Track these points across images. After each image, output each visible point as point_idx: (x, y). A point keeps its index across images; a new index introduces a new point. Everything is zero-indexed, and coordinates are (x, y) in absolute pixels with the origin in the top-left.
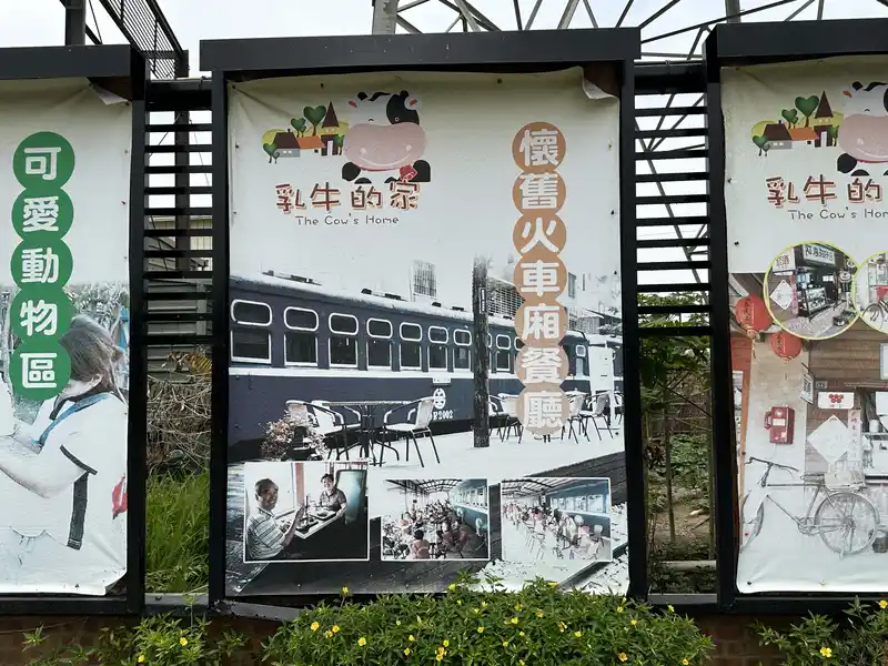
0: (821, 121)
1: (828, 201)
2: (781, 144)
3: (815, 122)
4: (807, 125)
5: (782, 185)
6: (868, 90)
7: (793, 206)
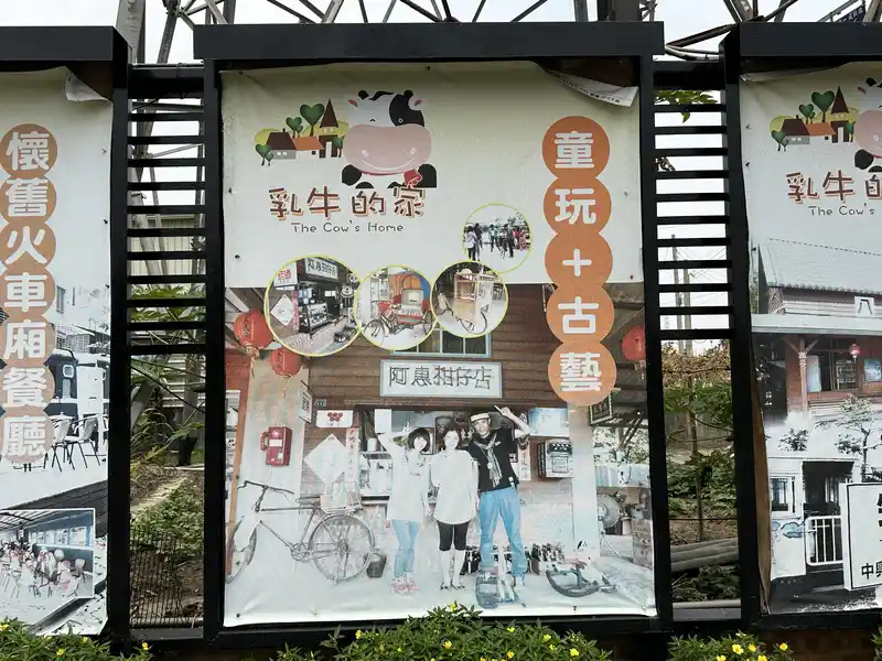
0: (326, 131)
1: (333, 214)
2: (285, 153)
3: (319, 131)
4: (312, 134)
5: (285, 197)
6: (375, 99)
7: (296, 218)
